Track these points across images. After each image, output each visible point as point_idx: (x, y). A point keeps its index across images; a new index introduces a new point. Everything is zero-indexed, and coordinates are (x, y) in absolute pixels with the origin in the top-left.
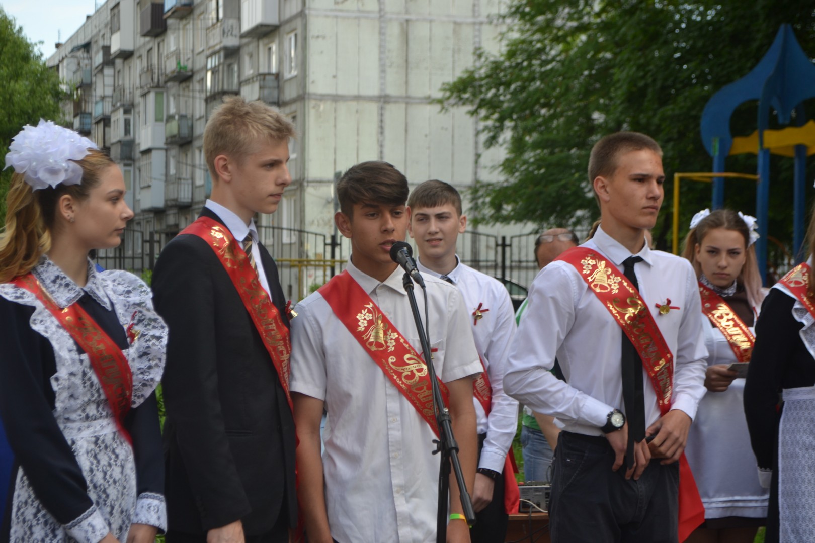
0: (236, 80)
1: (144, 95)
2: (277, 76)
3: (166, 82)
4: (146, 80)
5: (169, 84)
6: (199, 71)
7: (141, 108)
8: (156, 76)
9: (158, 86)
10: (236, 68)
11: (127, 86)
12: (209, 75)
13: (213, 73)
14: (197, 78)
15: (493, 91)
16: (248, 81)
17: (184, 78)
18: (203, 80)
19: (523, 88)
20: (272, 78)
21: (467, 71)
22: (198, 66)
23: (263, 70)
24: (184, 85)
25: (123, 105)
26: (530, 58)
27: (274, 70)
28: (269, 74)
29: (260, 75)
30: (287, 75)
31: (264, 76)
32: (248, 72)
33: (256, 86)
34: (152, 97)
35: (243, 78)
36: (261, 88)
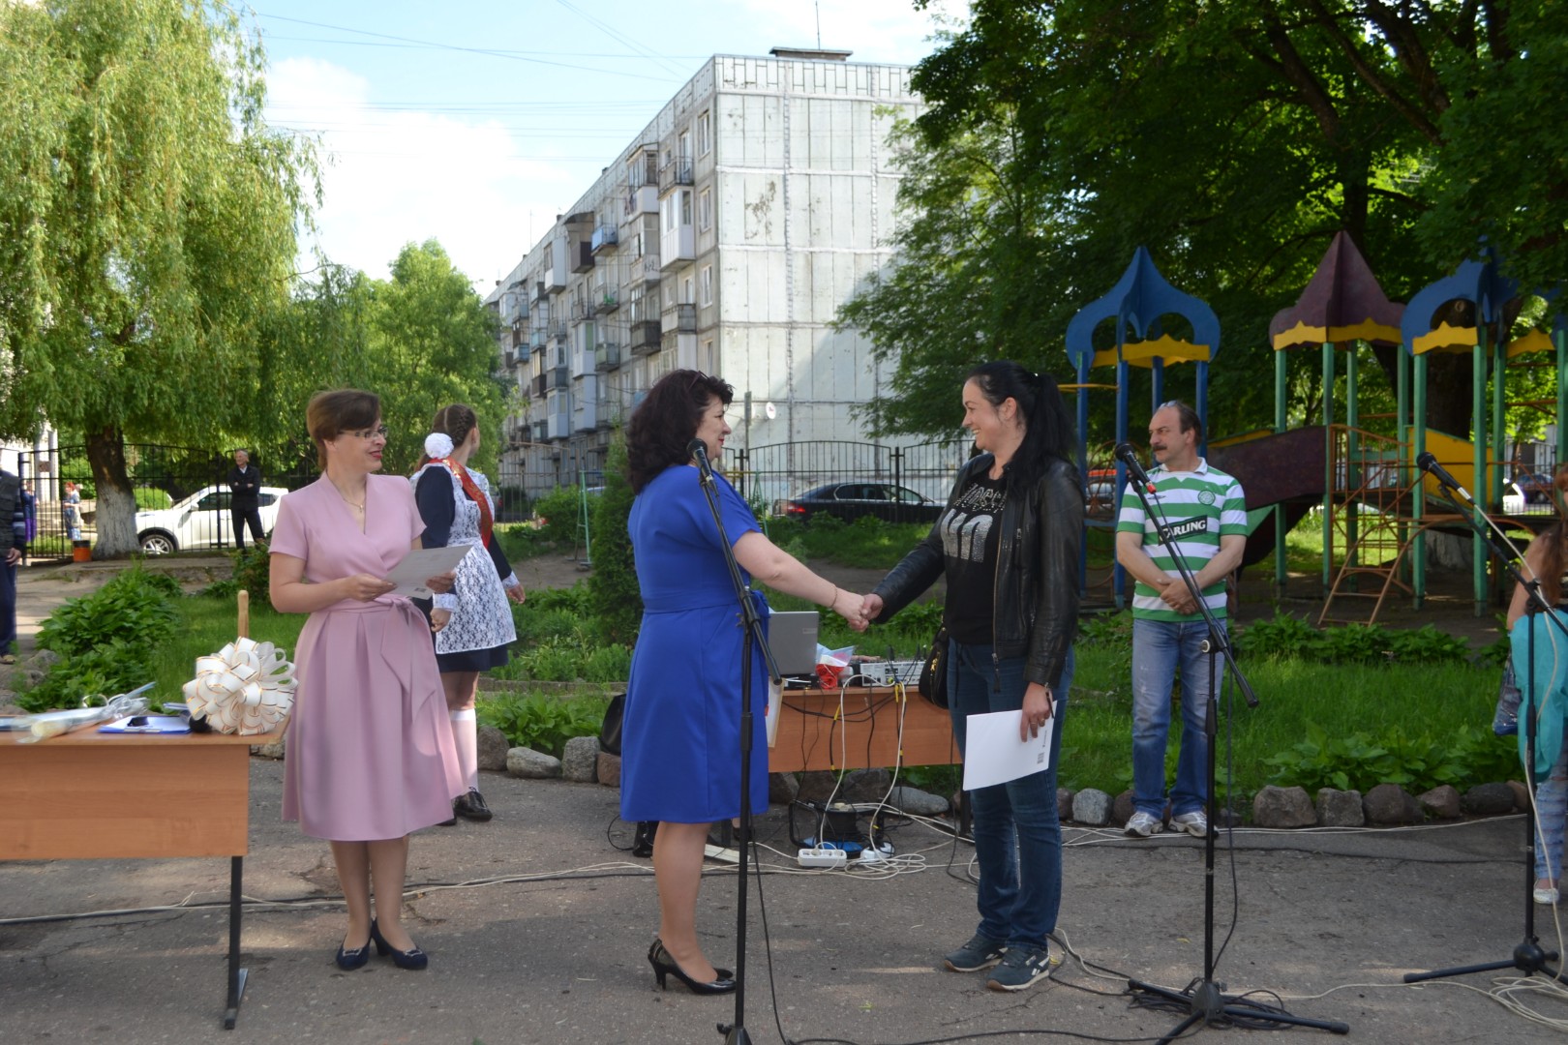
0: (657, 311)
1: (576, 326)
2: (694, 306)
3: (595, 314)
4: (577, 312)
5: (598, 316)
6: (624, 304)
7: (574, 337)
8: (586, 309)
9: (588, 318)
10: (657, 299)
11: (560, 319)
12: (633, 306)
13: (636, 305)
14: (623, 309)
15: (884, 314)
16: (669, 311)
17: (611, 308)
18: (628, 311)
19: (910, 313)
20: (690, 308)
21: (860, 295)
22: (623, 299)
23: (682, 301)
24: (611, 316)
25: (557, 336)
26: (918, 281)
27: (691, 301)
28: (687, 305)
29: (679, 305)
30: (704, 305)
31: (681, 306)
32: (668, 303)
33: (675, 316)
34: (582, 327)
35: (663, 309)
36: (679, 317)
